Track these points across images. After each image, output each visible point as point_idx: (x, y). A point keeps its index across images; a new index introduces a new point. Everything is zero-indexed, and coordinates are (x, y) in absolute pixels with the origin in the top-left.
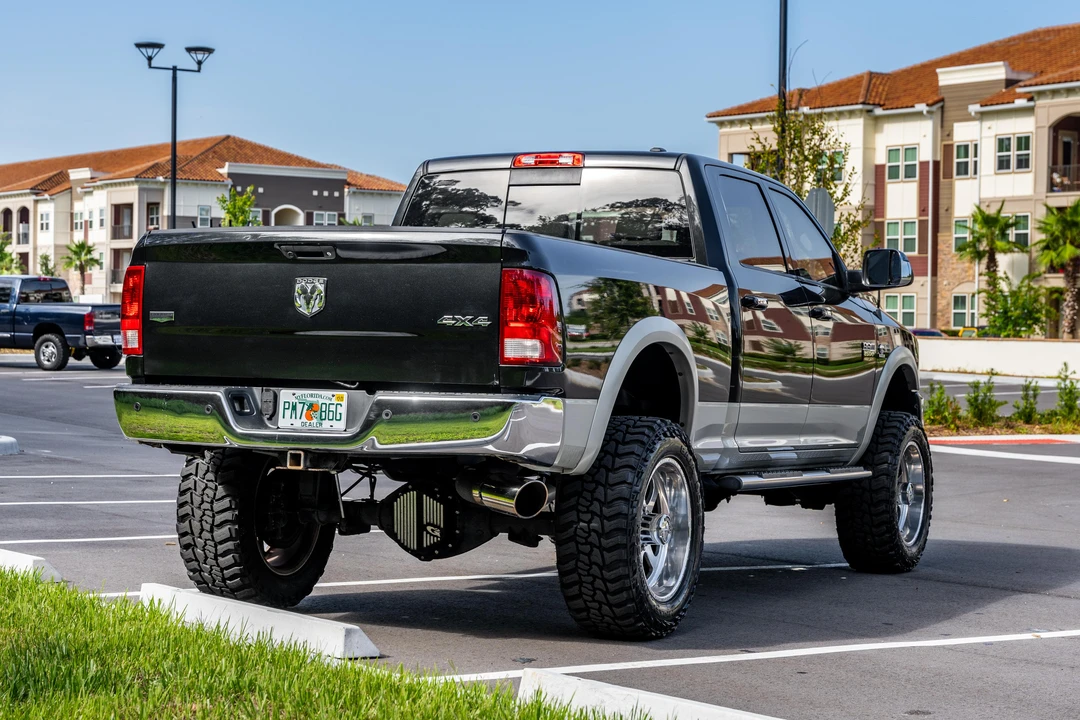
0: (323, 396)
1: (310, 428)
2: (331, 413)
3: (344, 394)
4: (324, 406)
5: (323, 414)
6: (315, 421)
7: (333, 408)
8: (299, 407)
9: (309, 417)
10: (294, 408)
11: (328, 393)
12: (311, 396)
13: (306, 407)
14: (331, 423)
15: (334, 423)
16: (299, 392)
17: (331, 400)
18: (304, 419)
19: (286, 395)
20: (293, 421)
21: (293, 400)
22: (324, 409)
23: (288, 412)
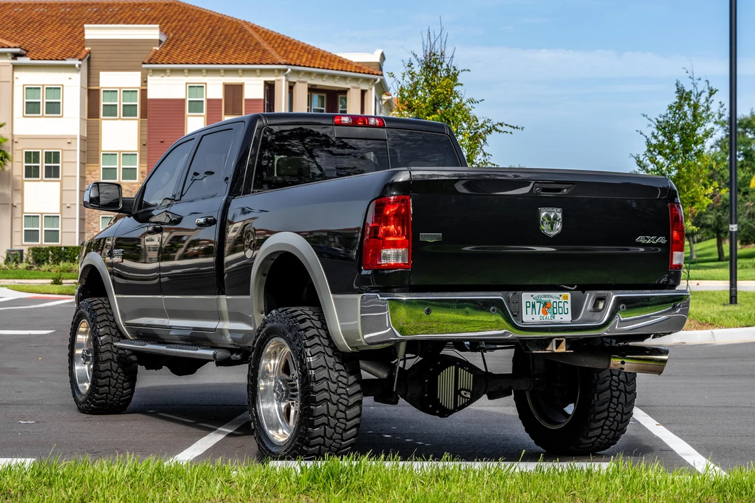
0: (553, 297)
1: (546, 320)
2: (560, 309)
3: (568, 294)
4: (555, 304)
5: (555, 310)
6: (549, 315)
7: (561, 305)
8: (537, 305)
9: (545, 313)
10: (534, 306)
11: (557, 294)
12: (545, 296)
13: (542, 305)
14: (561, 316)
15: (563, 315)
16: (536, 294)
17: (559, 299)
18: (541, 314)
19: (526, 297)
20: (534, 316)
21: (532, 300)
22: (555, 306)
23: (530, 310)
